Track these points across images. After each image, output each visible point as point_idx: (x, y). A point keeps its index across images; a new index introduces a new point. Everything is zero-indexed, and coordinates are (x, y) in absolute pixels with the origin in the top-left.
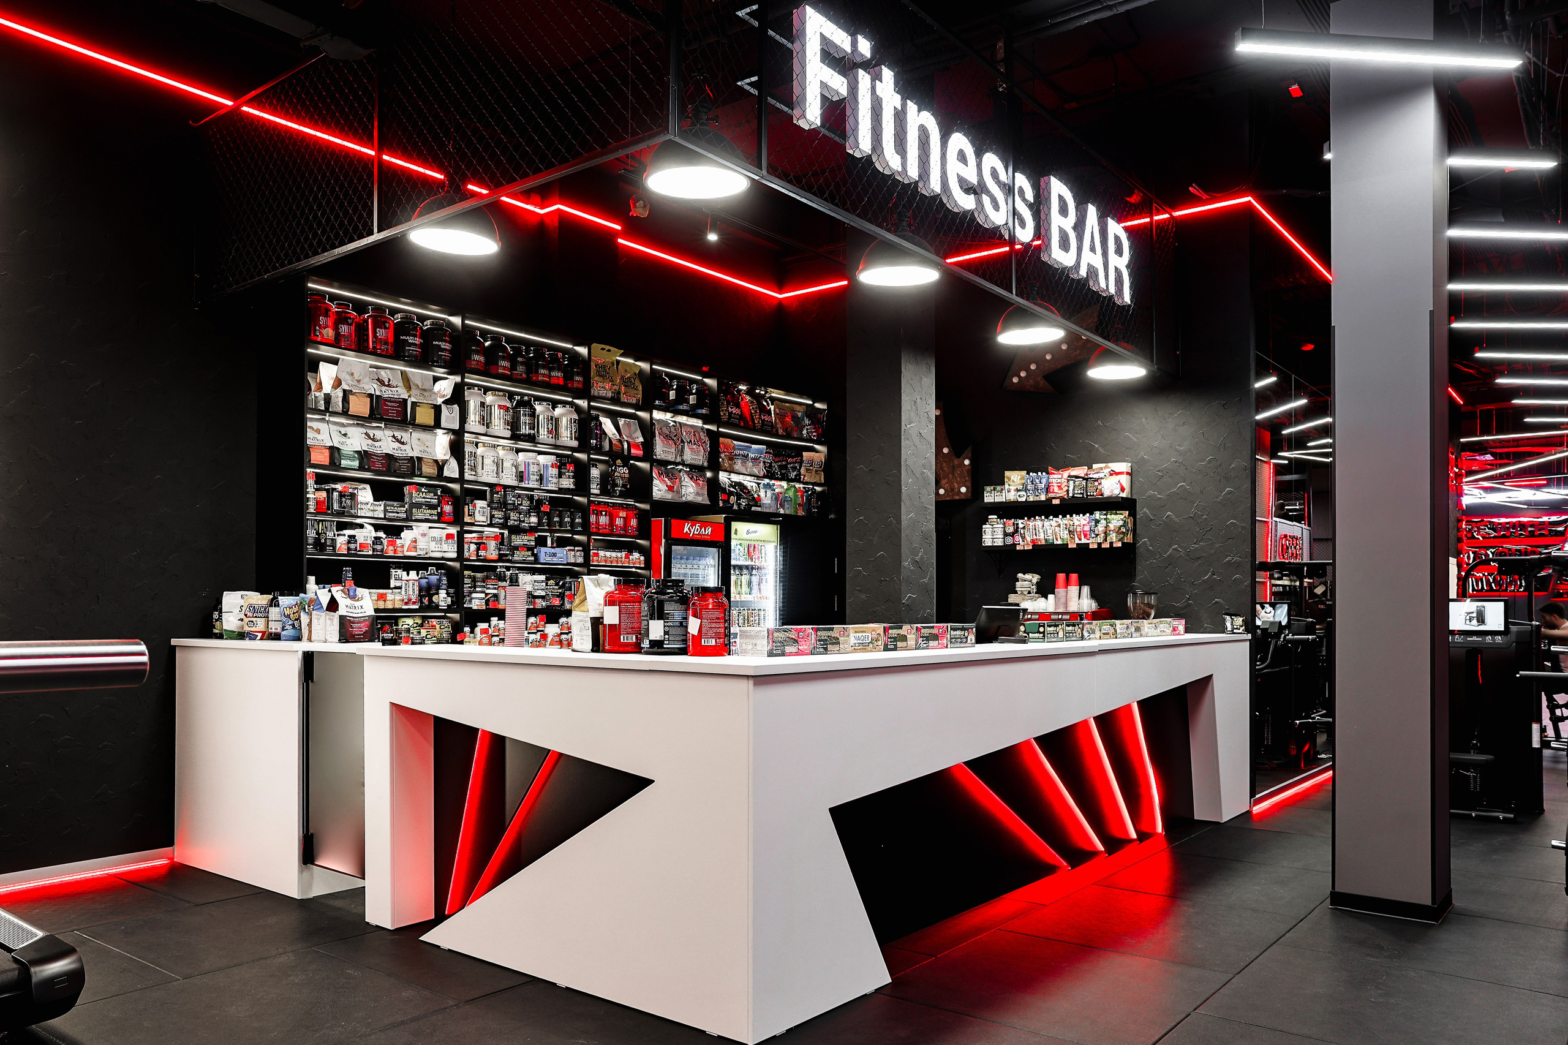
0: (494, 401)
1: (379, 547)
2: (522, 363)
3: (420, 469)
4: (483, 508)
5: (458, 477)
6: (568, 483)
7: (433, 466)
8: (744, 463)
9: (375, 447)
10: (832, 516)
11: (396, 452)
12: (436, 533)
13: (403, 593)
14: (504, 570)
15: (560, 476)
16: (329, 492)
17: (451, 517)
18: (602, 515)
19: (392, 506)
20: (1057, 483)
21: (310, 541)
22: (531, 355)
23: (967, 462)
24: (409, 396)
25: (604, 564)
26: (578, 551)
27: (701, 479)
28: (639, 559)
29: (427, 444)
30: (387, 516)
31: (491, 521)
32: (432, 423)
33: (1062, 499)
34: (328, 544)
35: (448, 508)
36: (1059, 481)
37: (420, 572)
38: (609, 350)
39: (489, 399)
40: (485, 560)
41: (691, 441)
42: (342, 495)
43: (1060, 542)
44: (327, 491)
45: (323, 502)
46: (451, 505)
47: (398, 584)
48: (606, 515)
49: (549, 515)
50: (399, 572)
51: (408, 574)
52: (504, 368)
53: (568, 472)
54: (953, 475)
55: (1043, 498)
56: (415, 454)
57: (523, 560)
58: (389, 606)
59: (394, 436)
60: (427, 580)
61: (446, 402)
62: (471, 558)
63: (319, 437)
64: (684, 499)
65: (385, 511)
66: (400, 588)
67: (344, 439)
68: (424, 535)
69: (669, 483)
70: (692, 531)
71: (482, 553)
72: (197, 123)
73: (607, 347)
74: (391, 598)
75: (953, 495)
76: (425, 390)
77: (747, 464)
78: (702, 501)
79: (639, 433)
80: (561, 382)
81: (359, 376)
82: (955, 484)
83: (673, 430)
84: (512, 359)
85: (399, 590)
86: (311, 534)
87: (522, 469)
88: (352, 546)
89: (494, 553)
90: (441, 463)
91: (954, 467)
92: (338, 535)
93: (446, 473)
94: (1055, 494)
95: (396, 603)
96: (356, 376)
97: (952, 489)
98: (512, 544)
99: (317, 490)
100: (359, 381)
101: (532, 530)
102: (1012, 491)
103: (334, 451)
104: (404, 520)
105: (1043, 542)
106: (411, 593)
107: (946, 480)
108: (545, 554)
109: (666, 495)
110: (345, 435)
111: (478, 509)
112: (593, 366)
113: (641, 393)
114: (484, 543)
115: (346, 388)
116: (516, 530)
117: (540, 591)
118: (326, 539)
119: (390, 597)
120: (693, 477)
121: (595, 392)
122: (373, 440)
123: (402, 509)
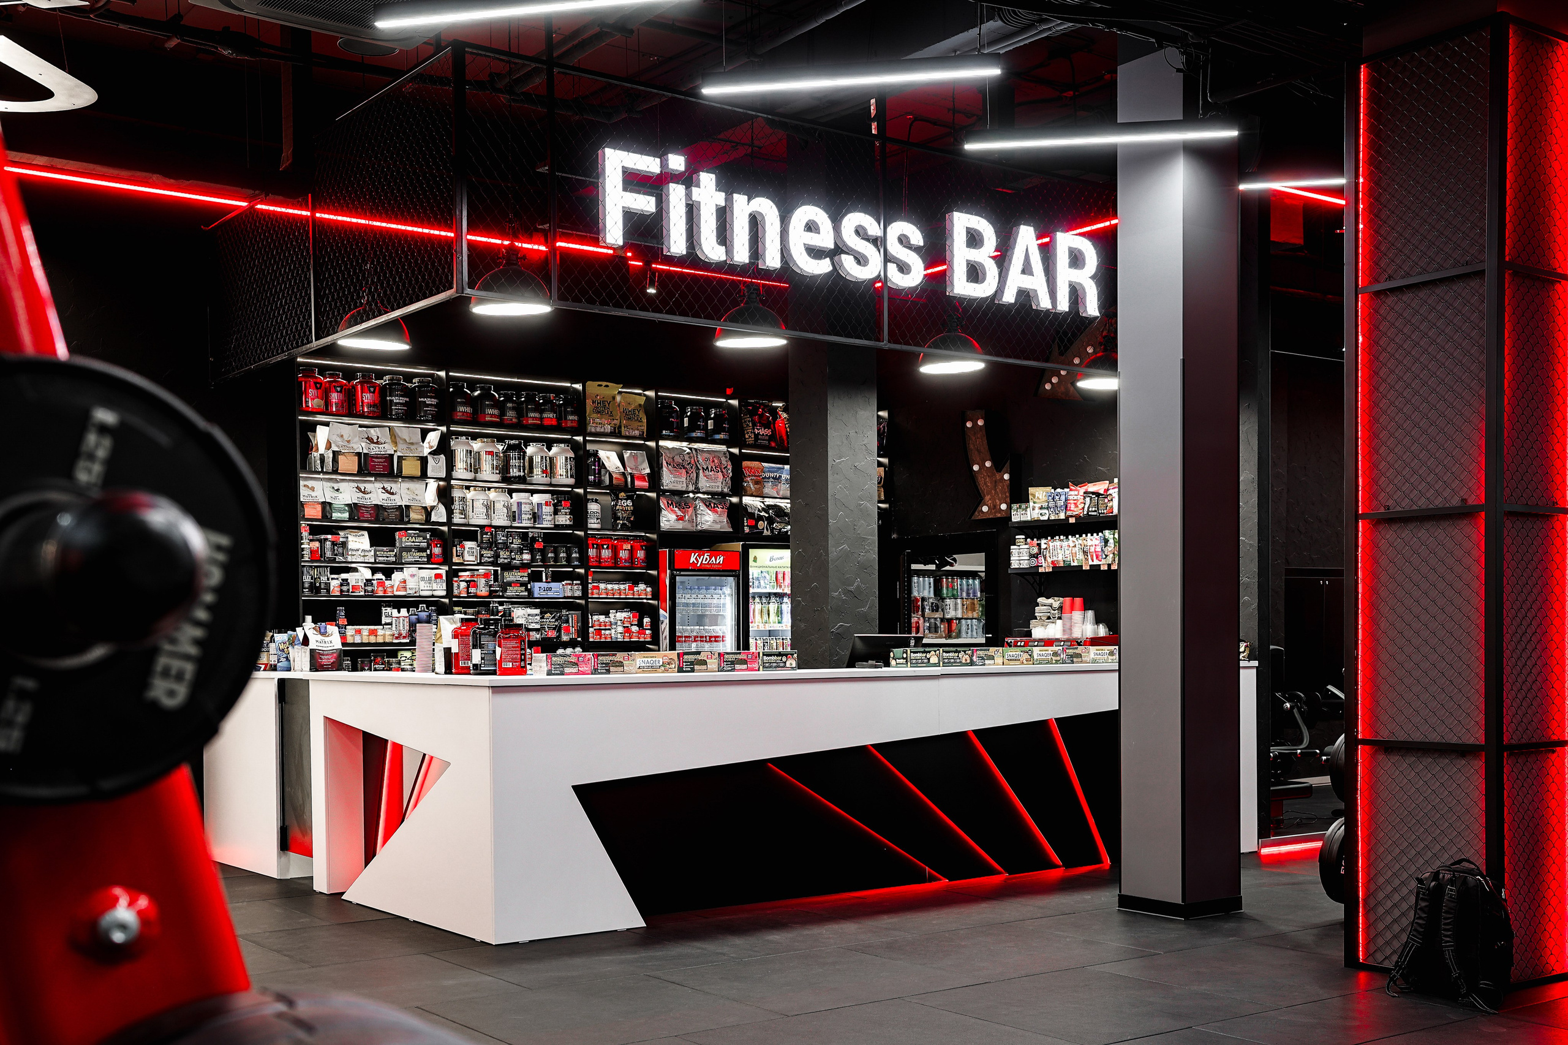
0: (481, 448)
1: (369, 588)
2: (513, 409)
3: (408, 516)
4: (472, 548)
5: (445, 521)
6: (564, 519)
7: (421, 512)
8: (774, 485)
9: (366, 499)
10: (894, 536)
11: (385, 502)
12: (425, 573)
13: (394, 628)
14: (497, 605)
15: (556, 512)
16: (322, 542)
17: (440, 558)
18: (603, 548)
19: (382, 551)
20: (1074, 500)
21: (306, 585)
22: (523, 399)
23: (1006, 477)
24: (395, 451)
25: (606, 596)
26: (576, 584)
27: (719, 506)
28: (645, 590)
29: (416, 492)
30: (377, 561)
31: (480, 560)
32: (419, 474)
33: (1077, 517)
34: (322, 587)
35: (437, 550)
36: (1075, 498)
37: (411, 609)
38: (607, 386)
39: (477, 445)
40: (476, 596)
41: (707, 468)
42: (334, 544)
43: (1076, 564)
44: (320, 541)
45: (317, 551)
46: (440, 547)
47: (388, 620)
48: (608, 548)
49: (543, 552)
50: (389, 610)
51: (399, 612)
52: (492, 416)
53: (564, 509)
54: (995, 490)
55: (1062, 516)
56: (403, 504)
57: (516, 595)
58: (380, 640)
59: (383, 488)
60: (416, 617)
61: (433, 453)
62: (461, 595)
63: (313, 494)
64: (699, 528)
65: (376, 556)
66: (390, 624)
67: (336, 494)
68: (413, 576)
69: (680, 513)
70: (700, 561)
71: (472, 590)
72: (208, 227)
73: (604, 383)
74: (381, 634)
75: (995, 513)
76: (412, 444)
77: (779, 487)
78: (720, 529)
79: (646, 465)
80: (554, 423)
81: (349, 437)
82: (997, 501)
83: (687, 458)
84: (500, 406)
85: (390, 626)
86: (307, 579)
87: (514, 508)
88: (345, 588)
89: (484, 589)
90: (429, 510)
91: (996, 482)
92: (332, 579)
93: (434, 518)
94: (1072, 512)
95: (387, 637)
96: (346, 437)
97: (995, 506)
98: (505, 581)
99: (311, 540)
100: (349, 442)
101: (524, 566)
102: (1037, 509)
103: (326, 506)
104: (393, 563)
105: (1062, 564)
106: (401, 628)
107: (989, 497)
108: (539, 589)
109: (676, 525)
110: (338, 490)
111: (467, 549)
112: (589, 402)
113: (645, 424)
114: (474, 581)
115: (336, 449)
116: (508, 567)
117: (534, 624)
118: (320, 583)
119: (380, 632)
120: (710, 504)
121: (591, 428)
122: (364, 493)
123: (391, 553)
